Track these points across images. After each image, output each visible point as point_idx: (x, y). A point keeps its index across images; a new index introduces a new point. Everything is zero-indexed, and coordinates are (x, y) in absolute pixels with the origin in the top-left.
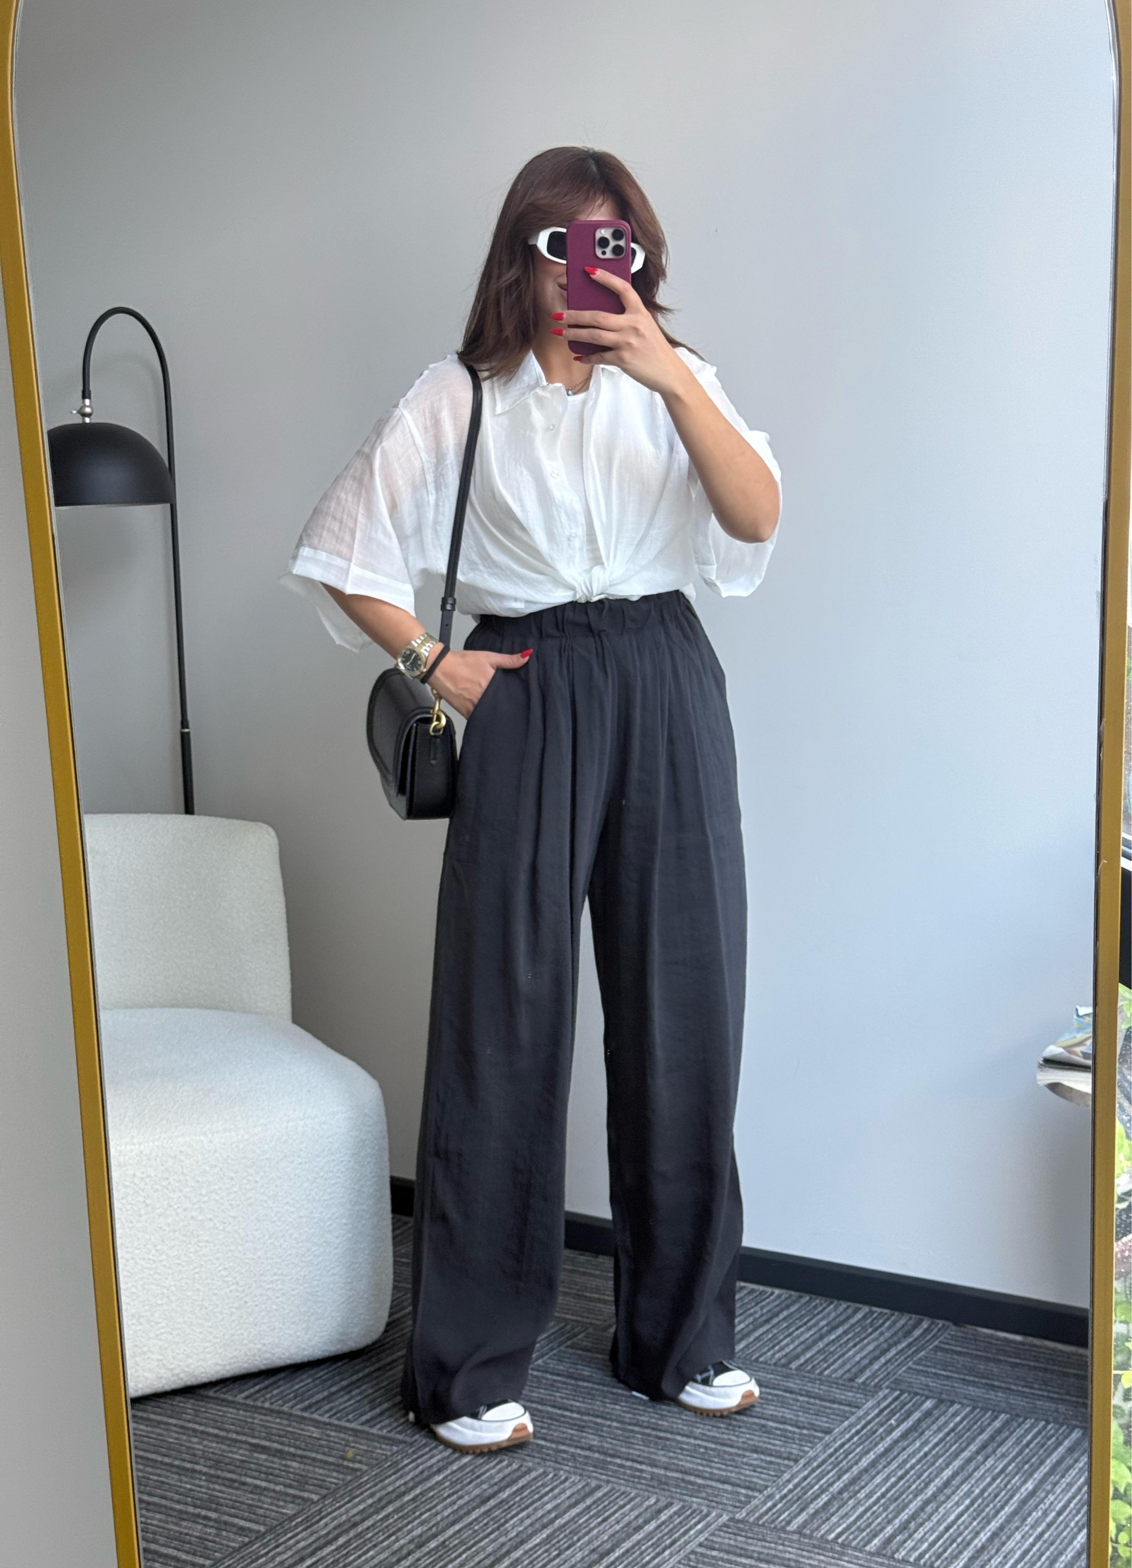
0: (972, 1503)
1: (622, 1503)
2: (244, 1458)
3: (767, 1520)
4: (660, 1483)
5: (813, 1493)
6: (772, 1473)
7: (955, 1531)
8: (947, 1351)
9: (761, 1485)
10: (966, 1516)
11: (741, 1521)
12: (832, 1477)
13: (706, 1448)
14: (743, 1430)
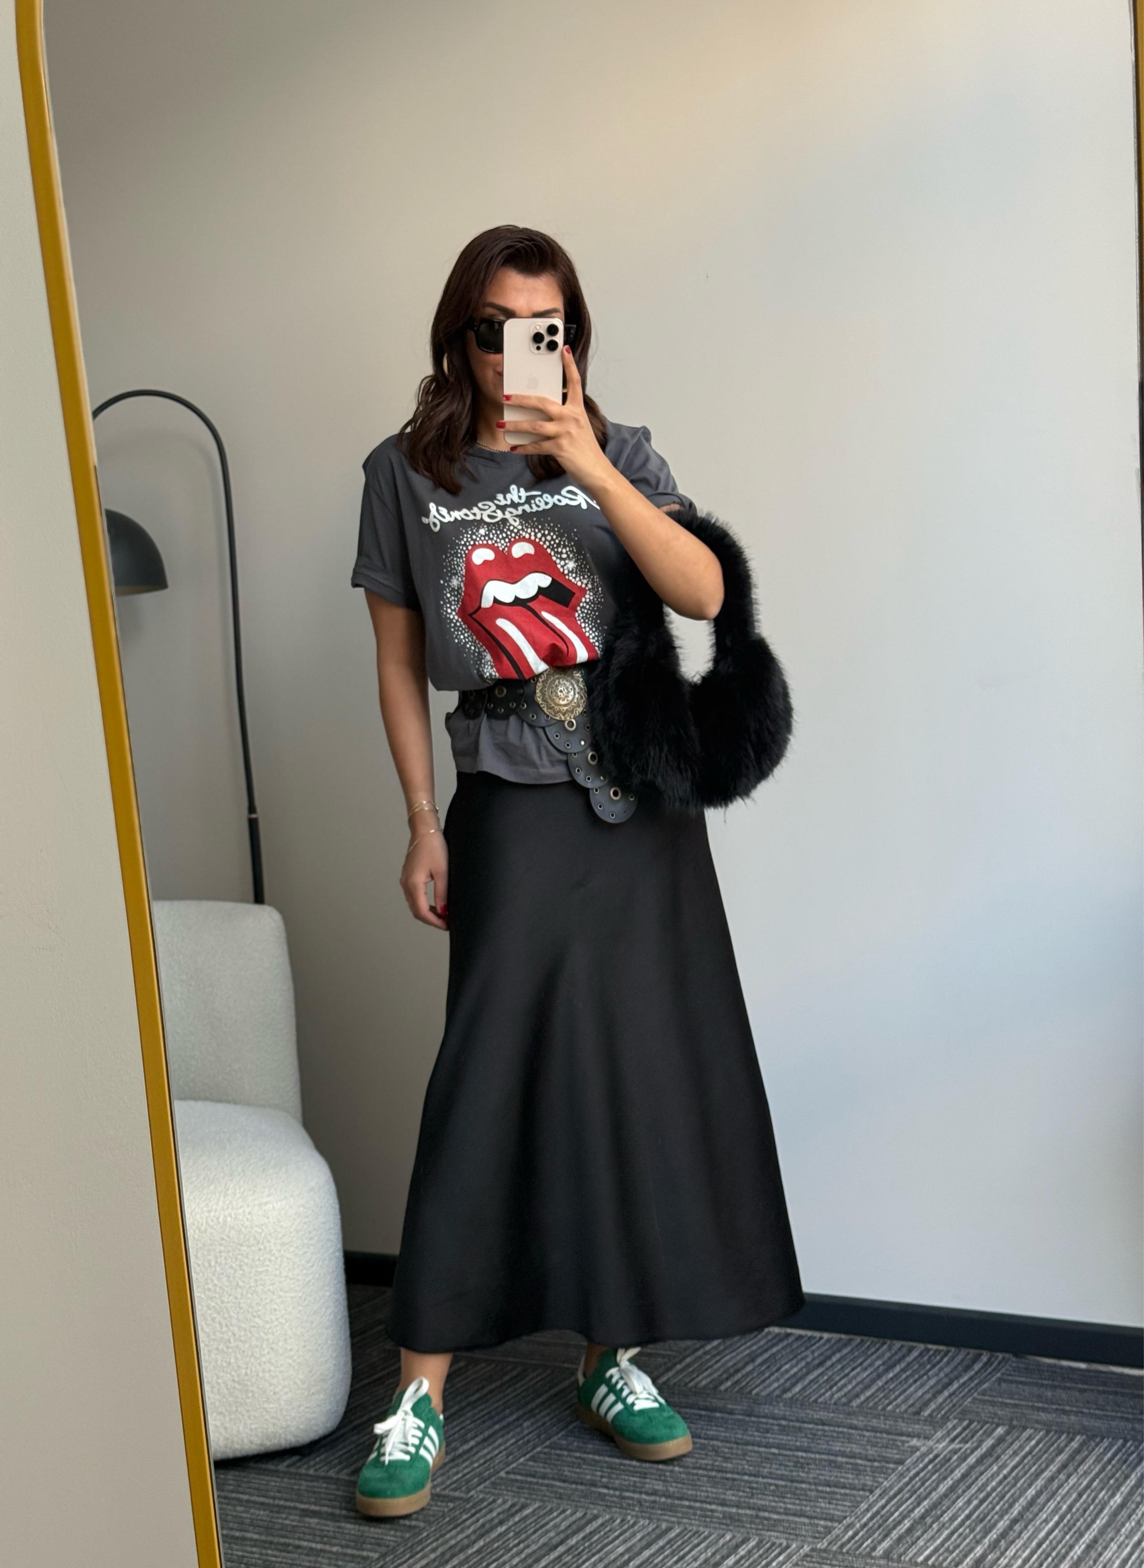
0: (1062, 1519)
1: (696, 1542)
2: (294, 1523)
3: (850, 1548)
4: (733, 1521)
5: (894, 1520)
6: (849, 1504)
7: (1047, 1546)
8: (1011, 1382)
9: (839, 1516)
10: (1057, 1531)
11: (825, 1551)
12: (912, 1504)
13: (776, 1485)
14: (813, 1466)
